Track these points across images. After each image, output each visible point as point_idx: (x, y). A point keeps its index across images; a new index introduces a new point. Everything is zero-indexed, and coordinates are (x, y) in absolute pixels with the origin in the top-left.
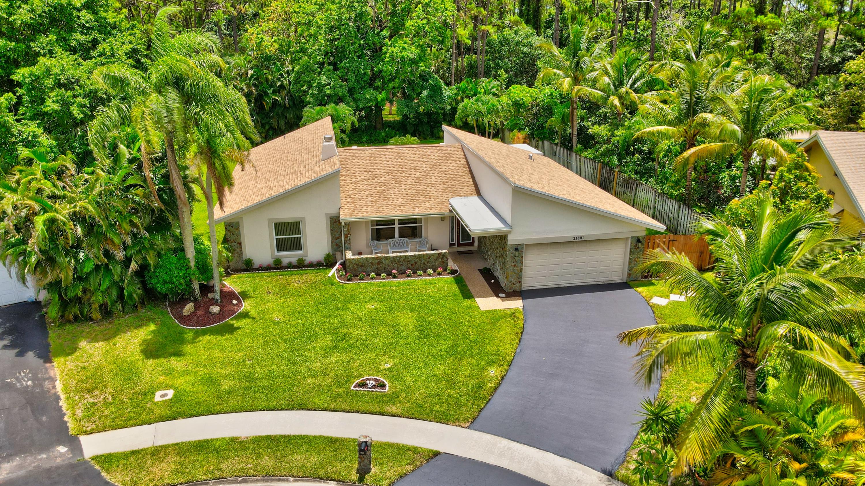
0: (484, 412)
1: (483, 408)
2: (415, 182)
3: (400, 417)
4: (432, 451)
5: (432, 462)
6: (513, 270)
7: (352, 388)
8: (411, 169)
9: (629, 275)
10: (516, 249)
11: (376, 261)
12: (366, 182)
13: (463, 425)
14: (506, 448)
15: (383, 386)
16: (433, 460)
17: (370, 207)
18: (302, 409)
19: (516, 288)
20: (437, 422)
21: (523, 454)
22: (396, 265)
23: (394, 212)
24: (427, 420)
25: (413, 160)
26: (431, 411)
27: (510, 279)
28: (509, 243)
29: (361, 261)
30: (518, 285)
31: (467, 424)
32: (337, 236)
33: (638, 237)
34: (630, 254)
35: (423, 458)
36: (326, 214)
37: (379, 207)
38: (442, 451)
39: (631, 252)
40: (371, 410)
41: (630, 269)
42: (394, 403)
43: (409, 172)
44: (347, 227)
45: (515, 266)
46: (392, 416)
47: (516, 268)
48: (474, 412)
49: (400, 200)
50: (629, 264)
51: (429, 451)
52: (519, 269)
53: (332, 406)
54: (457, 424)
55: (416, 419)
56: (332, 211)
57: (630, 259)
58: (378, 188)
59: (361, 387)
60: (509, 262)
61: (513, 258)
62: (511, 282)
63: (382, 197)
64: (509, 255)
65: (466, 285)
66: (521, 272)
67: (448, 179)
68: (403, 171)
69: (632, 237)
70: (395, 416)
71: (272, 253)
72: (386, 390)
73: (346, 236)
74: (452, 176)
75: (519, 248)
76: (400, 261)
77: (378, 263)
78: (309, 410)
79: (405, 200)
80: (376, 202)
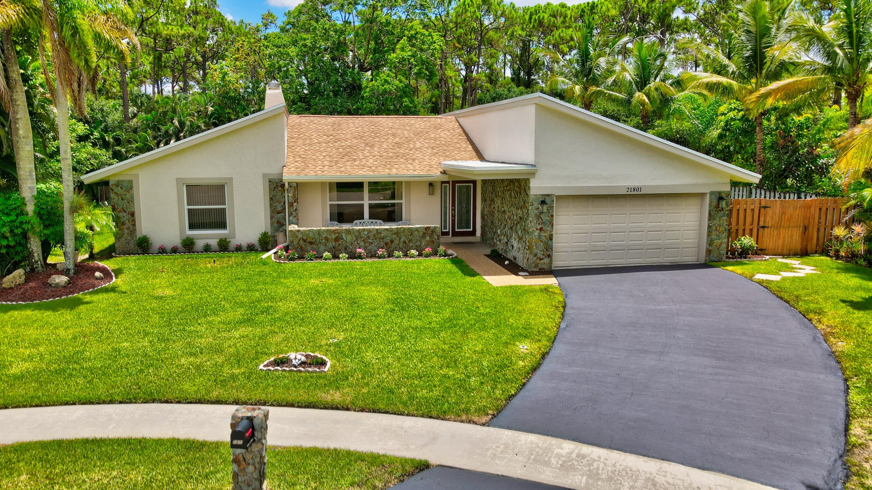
0: (515, 401)
1: (513, 396)
2: (393, 146)
3: (348, 409)
4: (412, 460)
5: (411, 481)
6: (540, 236)
7: (261, 367)
8: (388, 134)
9: (709, 252)
10: (543, 202)
11: (334, 236)
12: (324, 145)
13: (476, 419)
14: (574, 455)
15: (323, 363)
16: (414, 478)
17: (327, 167)
18: (153, 401)
19: (545, 266)
20: (422, 416)
21: (614, 465)
22: (362, 244)
23: (360, 172)
24: (402, 414)
25: (391, 128)
26: (412, 398)
27: (535, 251)
28: (533, 192)
29: (311, 235)
30: (546, 260)
31: (484, 419)
32: (280, 209)
33: (720, 193)
34: (709, 220)
35: (391, 473)
36: (264, 175)
37: (340, 167)
38: (434, 460)
39: (711, 217)
40: (290, 399)
41: (710, 243)
42: (338, 388)
43: (385, 137)
44: (292, 191)
45: (541, 229)
46: (332, 408)
47: (543, 234)
48: (497, 399)
49: (371, 161)
50: (709, 236)
51: (404, 461)
52: (547, 234)
53: (214, 395)
54: (464, 417)
55: (379, 412)
56: (273, 170)
57: (709, 227)
58: (341, 150)
59: (278, 365)
60: (532, 225)
61: (538, 217)
62: (535, 255)
63: (346, 158)
64: (533, 211)
65: (467, 266)
66: (551, 239)
67: (438, 144)
68: (377, 137)
69: (712, 193)
70: (337, 408)
71: (182, 231)
72: (326, 369)
73: (291, 205)
74: (443, 143)
75: (548, 200)
76: (368, 237)
77: (336, 240)
78: (167, 402)
79: (379, 161)
80: (337, 162)
